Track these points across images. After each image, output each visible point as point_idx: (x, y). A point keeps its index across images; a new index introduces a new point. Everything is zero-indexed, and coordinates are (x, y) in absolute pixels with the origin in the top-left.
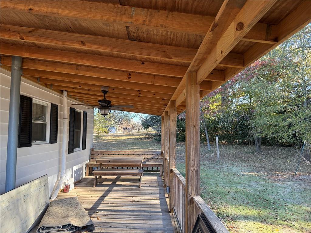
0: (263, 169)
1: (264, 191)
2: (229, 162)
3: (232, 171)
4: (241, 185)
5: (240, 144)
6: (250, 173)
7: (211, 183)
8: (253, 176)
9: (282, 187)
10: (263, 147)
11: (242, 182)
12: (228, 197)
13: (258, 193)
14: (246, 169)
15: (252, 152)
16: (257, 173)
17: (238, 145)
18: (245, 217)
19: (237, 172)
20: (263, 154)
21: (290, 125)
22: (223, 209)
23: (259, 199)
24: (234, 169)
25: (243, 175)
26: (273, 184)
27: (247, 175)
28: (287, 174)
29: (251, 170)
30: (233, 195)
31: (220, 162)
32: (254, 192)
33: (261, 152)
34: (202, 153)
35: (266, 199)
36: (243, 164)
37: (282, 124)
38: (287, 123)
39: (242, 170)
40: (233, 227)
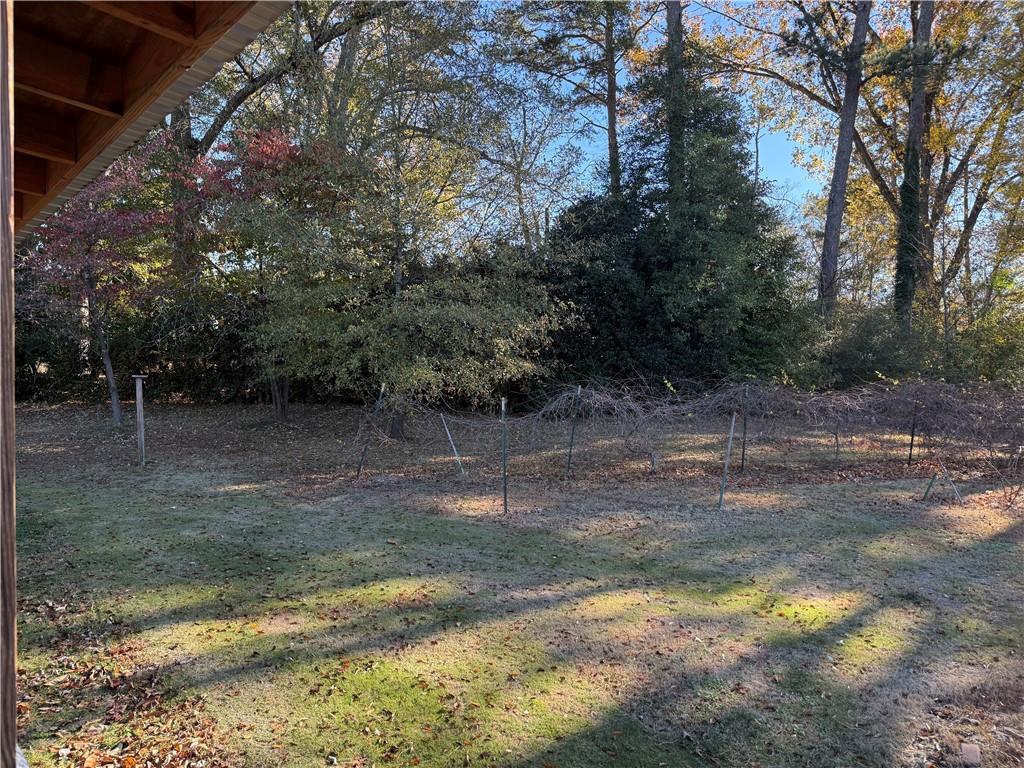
0: (281, 469)
1: (258, 531)
2: (178, 460)
3: (180, 486)
4: (196, 525)
5: (230, 401)
6: (237, 488)
7: (94, 533)
8: (243, 493)
9: (312, 513)
10: (297, 407)
11: (203, 515)
12: (142, 565)
13: (240, 541)
14: (227, 475)
15: (261, 425)
16: (257, 482)
17: (225, 403)
18: (175, 612)
19: (197, 488)
20: (293, 429)
21: (356, 344)
22: (108, 603)
23: (237, 555)
24: (187, 480)
25: (215, 496)
26: (293, 508)
27: (227, 493)
28: (340, 476)
29: (242, 476)
30: (159, 558)
31: (147, 463)
32: (228, 538)
33: (289, 421)
34: (87, 439)
35: (257, 552)
36: (225, 462)
37: (337, 338)
38: (347, 337)
39: (214, 481)
40: (125, 647)
